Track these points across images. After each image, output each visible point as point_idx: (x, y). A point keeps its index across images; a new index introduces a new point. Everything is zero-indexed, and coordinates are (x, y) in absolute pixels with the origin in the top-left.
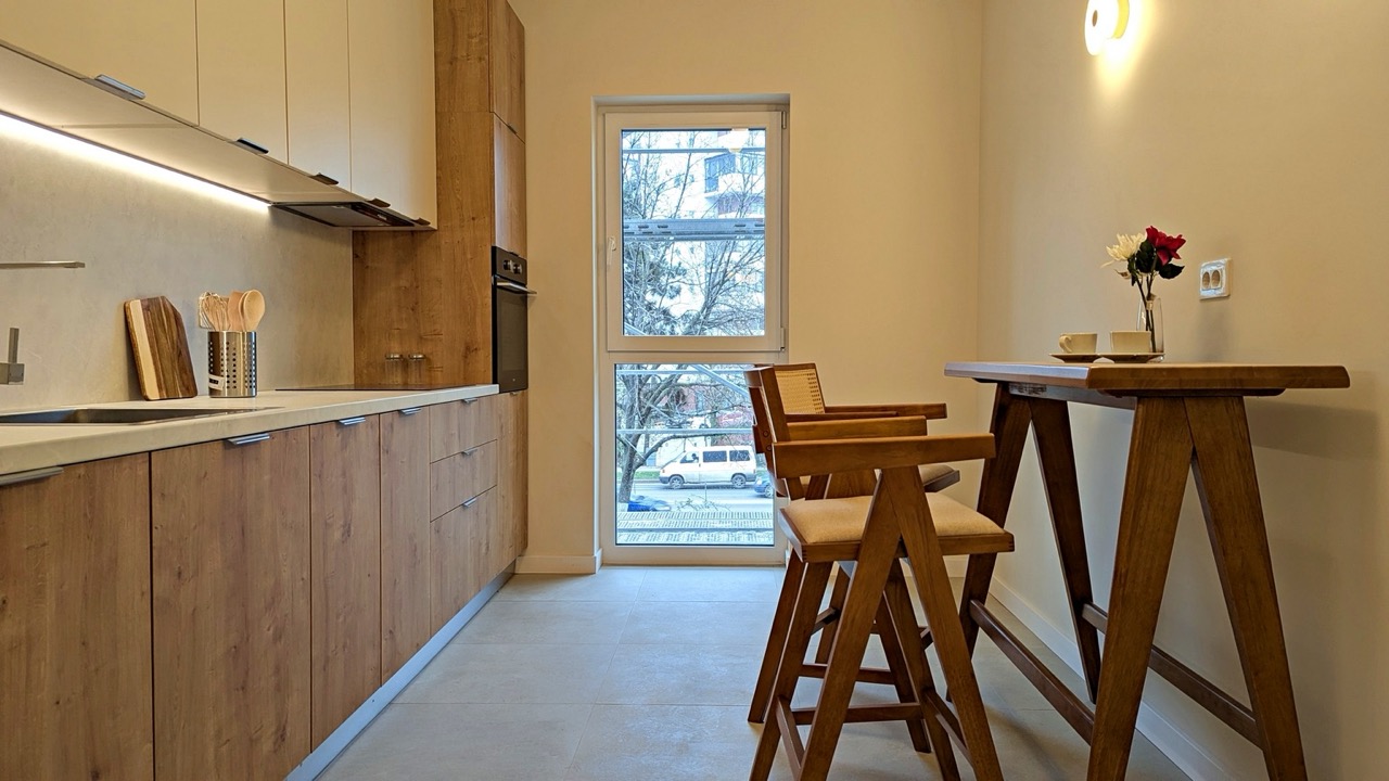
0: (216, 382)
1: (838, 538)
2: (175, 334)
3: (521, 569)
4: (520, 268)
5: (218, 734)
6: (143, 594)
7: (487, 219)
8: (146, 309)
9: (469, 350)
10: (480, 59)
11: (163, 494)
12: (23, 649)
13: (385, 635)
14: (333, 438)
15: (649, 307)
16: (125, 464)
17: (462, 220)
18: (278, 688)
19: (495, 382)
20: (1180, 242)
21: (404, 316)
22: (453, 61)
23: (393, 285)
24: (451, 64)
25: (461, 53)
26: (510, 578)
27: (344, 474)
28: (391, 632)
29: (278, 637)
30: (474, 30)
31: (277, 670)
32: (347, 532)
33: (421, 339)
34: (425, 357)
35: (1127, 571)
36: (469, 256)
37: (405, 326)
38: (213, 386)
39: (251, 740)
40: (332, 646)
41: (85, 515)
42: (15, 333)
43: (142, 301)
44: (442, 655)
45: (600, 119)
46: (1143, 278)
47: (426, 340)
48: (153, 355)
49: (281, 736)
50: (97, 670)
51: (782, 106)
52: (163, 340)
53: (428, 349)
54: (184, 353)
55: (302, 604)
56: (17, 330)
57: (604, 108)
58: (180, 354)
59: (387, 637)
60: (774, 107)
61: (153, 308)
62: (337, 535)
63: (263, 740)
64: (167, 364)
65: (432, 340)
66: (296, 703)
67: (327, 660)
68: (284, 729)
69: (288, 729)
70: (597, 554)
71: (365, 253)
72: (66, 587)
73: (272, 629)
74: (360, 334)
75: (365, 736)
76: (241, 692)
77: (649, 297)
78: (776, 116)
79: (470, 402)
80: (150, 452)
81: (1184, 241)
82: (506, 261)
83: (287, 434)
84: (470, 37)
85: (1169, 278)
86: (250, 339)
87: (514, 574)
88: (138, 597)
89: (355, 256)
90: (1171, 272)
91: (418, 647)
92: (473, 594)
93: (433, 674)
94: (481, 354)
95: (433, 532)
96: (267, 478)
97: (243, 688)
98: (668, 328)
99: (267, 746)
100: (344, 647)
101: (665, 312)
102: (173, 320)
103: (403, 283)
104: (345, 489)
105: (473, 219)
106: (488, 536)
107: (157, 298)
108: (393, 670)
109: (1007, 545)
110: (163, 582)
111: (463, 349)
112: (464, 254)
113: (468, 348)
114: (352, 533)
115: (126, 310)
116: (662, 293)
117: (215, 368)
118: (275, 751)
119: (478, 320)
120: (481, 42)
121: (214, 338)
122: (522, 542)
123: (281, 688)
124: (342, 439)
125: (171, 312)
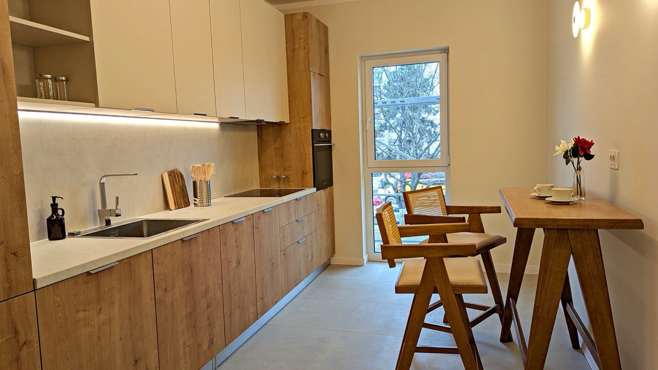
0: (196, 201)
1: (411, 284)
2: (181, 183)
3: (333, 262)
4: (327, 135)
5: (185, 343)
6: (151, 299)
7: (309, 118)
8: (169, 175)
9: (304, 173)
10: (304, 48)
11: (158, 263)
12: (108, 322)
13: (259, 299)
14: (232, 228)
15: (423, 121)
16: (142, 255)
17: (299, 118)
18: (209, 325)
19: (314, 187)
20: (591, 144)
21: (278, 159)
22: (294, 50)
23: (273, 147)
24: (293, 51)
25: (297, 46)
26: (328, 266)
27: (236, 241)
28: (262, 298)
29: (208, 306)
30: (302, 36)
31: (209, 319)
32: (239, 263)
33: (285, 169)
34: (286, 177)
35: (539, 305)
36: (303, 134)
37: (278, 164)
38: (195, 202)
39: (199, 345)
40: (233, 307)
41: (128, 275)
42: (117, 198)
43: (168, 172)
44: (290, 303)
45: (363, 63)
46: (575, 160)
47: (287, 169)
48: (173, 193)
49: (211, 342)
50: (135, 327)
51: (446, 51)
52: (176, 186)
53: (287, 173)
54: (185, 189)
55: (219, 293)
56: (118, 197)
57: (364, 58)
58: (183, 191)
59: (260, 300)
60: (443, 51)
61: (173, 175)
62: (234, 264)
63: (204, 344)
64: (177, 194)
65: (289, 169)
66: (218, 329)
67: (231, 312)
68: (213, 340)
69: (215, 340)
70: (365, 257)
71: (262, 134)
72: (122, 301)
73: (206, 304)
74: (261, 168)
75: (252, 339)
76: (193, 328)
77: (424, 115)
78: (445, 55)
79: (300, 199)
80: (152, 250)
81: (594, 144)
82: (319, 134)
83: (209, 231)
84: (300, 39)
85: (588, 160)
86: (207, 184)
87: (330, 264)
88: (150, 300)
89: (258, 135)
90: (589, 157)
91: (276, 302)
92: (304, 277)
93: (284, 312)
94: (309, 175)
95: (282, 255)
96: (201, 249)
97: (194, 327)
98: (433, 130)
99: (205, 346)
100: (239, 306)
101: (432, 122)
102: (180, 178)
103: (277, 146)
104: (237, 247)
105: (304, 118)
106: (312, 252)
107: (174, 171)
108: (263, 312)
109: (484, 291)
110: (159, 294)
111: (301, 173)
112: (301, 133)
113: (303, 173)
114: (241, 263)
115: (162, 177)
116: (429, 112)
117: (195, 196)
118: (209, 348)
119: (307, 160)
120: (304, 41)
121: (195, 183)
122: (332, 251)
123: (211, 325)
124: (235, 228)
125: (179, 174)
